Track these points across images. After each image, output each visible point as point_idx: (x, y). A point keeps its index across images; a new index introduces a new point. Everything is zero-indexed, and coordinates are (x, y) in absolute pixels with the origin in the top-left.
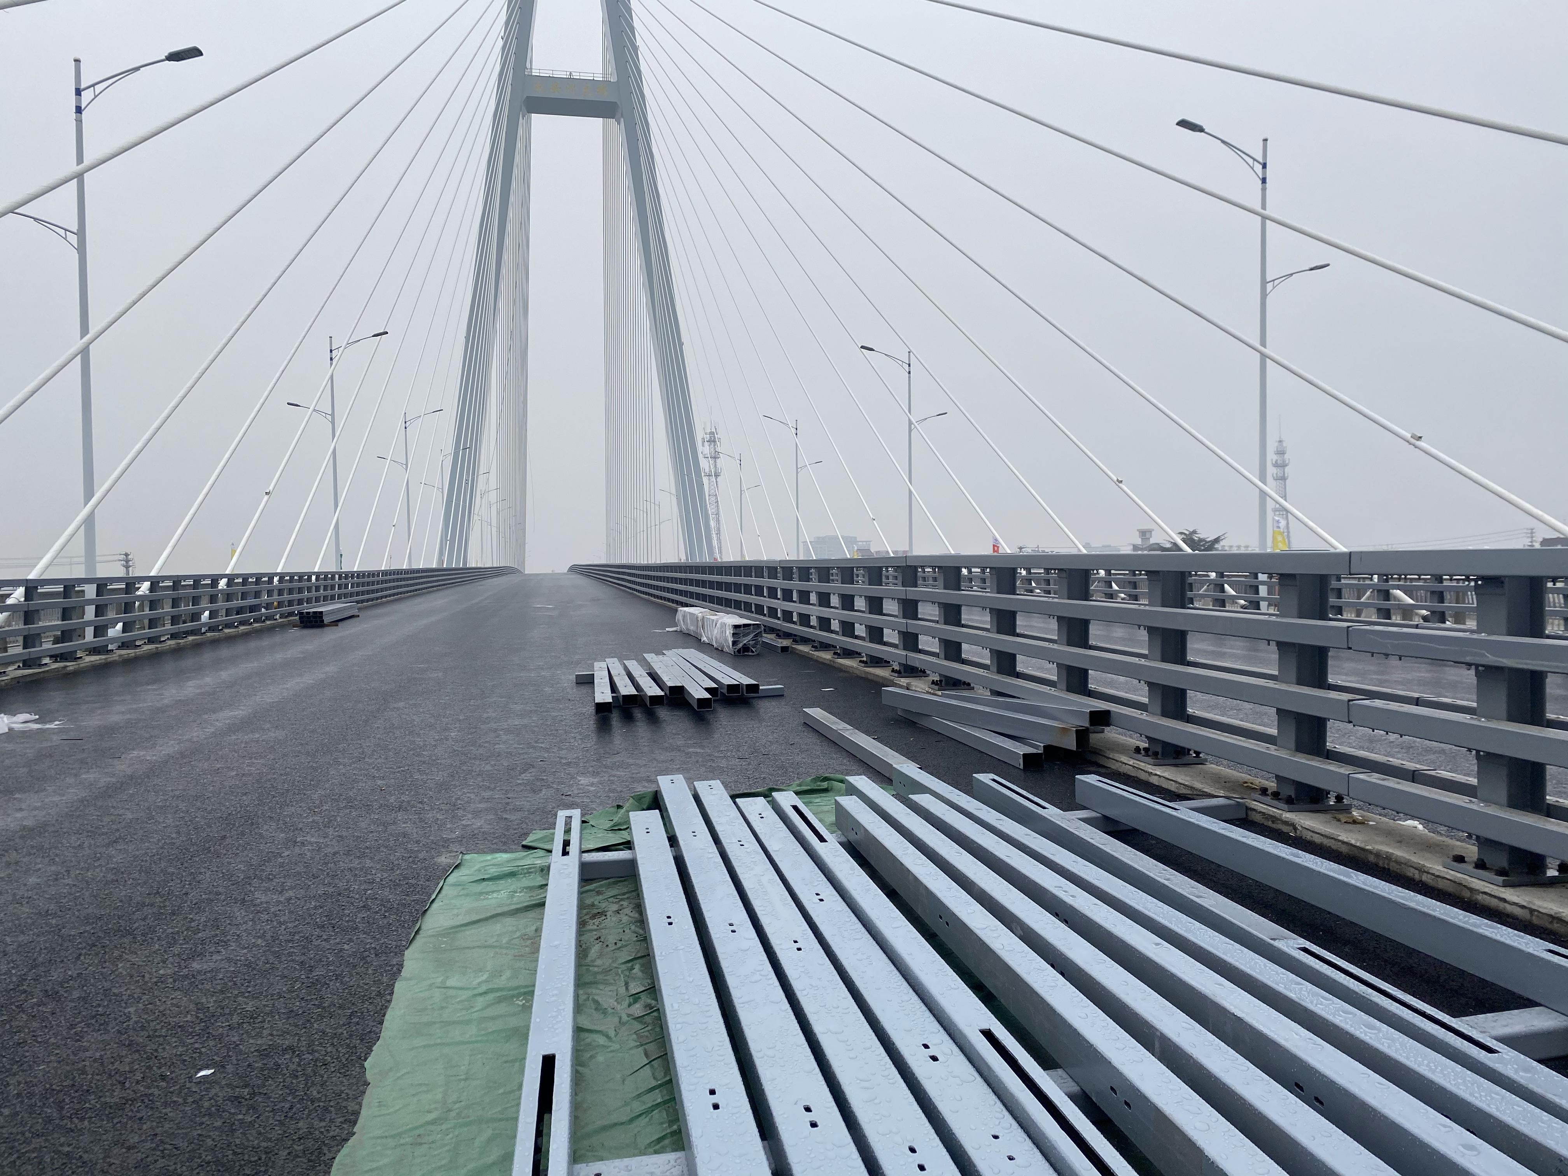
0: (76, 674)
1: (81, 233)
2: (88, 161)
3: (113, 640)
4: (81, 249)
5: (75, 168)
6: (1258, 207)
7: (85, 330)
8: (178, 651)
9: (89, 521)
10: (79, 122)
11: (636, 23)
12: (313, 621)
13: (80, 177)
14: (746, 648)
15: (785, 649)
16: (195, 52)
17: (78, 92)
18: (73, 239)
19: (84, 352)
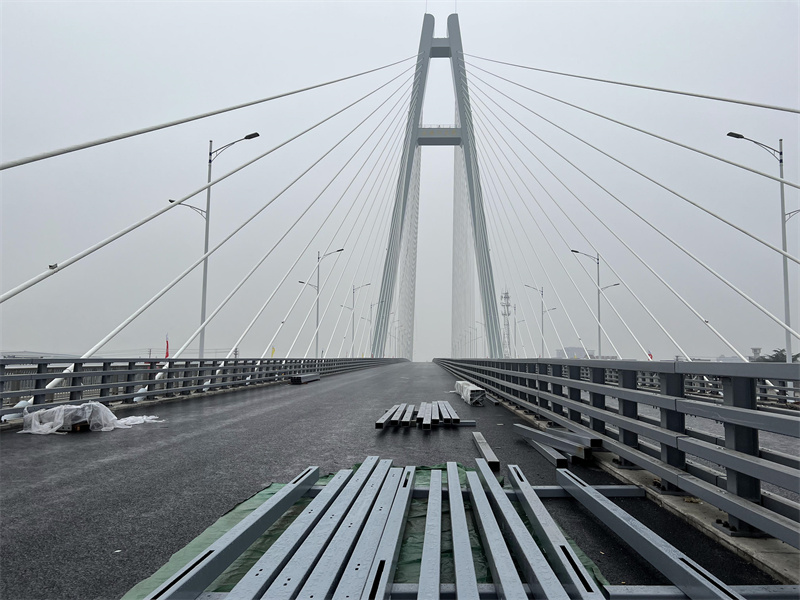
0: (188, 400)
1: (208, 212)
2: (212, 181)
3: (205, 387)
4: (207, 219)
5: (207, 184)
6: (779, 178)
7: (206, 251)
8: (234, 392)
9: (202, 331)
10: (210, 166)
11: (471, 102)
12: (297, 382)
13: (209, 187)
14: (477, 402)
15: (497, 404)
16: (256, 135)
17: (211, 154)
18: (204, 214)
19: (206, 259)
